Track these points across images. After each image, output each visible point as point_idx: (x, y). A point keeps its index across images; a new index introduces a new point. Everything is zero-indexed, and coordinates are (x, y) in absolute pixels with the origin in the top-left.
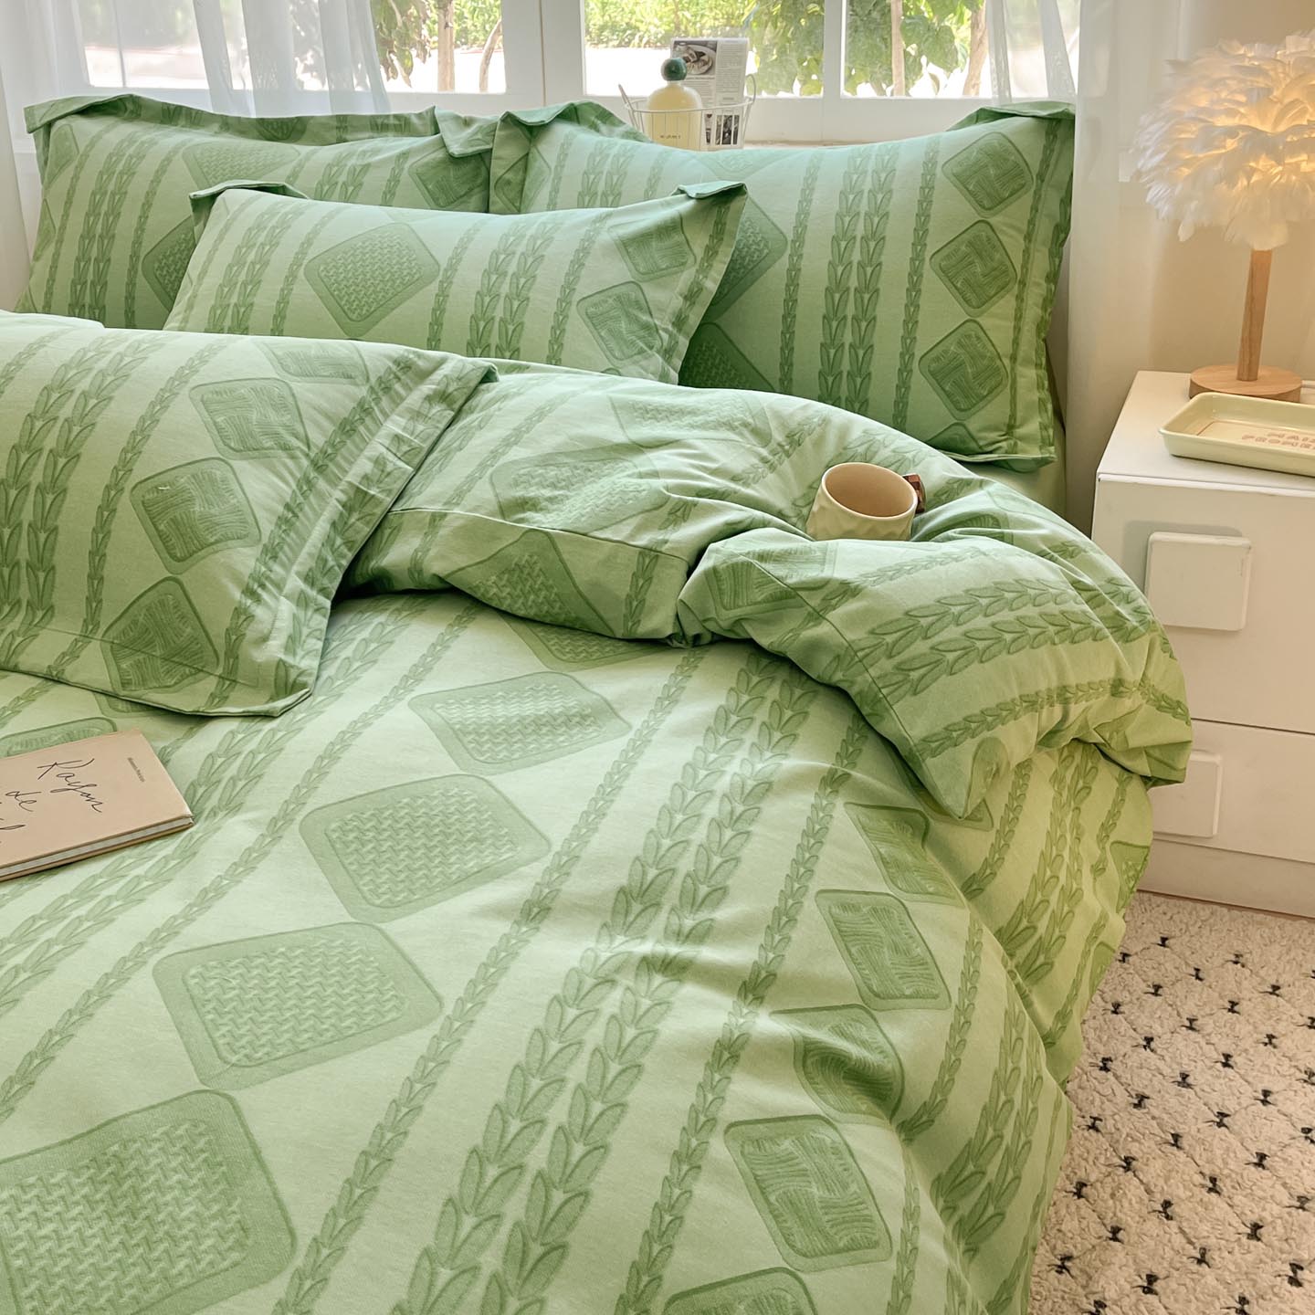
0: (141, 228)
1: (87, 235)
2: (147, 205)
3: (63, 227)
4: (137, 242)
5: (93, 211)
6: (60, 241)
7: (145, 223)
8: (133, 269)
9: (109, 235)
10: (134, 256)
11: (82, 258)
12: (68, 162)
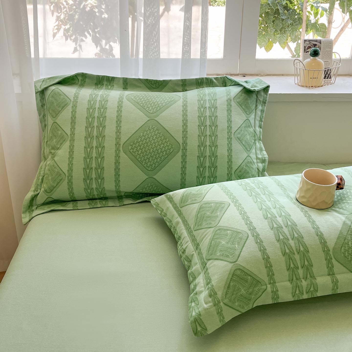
0: (118, 132)
1: (89, 136)
2: (119, 121)
3: (73, 134)
4: (118, 138)
5: (89, 125)
6: (72, 140)
7: (120, 129)
8: (117, 150)
9: (101, 136)
10: (118, 144)
11: (88, 147)
12: (66, 105)
